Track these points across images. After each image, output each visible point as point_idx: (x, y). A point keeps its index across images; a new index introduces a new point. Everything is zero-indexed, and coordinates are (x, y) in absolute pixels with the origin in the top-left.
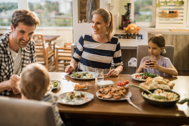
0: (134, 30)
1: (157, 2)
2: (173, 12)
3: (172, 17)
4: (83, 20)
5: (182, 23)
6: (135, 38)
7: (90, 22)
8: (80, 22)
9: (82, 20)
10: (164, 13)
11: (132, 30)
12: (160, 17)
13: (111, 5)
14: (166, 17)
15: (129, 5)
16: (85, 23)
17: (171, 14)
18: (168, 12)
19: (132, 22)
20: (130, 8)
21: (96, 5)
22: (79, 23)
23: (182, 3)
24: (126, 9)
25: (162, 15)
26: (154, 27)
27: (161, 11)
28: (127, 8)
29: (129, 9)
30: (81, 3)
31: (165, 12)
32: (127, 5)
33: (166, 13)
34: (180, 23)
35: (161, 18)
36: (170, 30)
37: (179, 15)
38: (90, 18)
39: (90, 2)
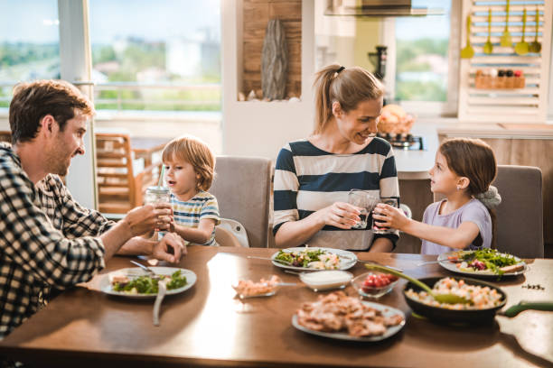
0: (396, 125)
1: (464, 45)
2: (509, 74)
3: (507, 87)
4: (252, 93)
5: (537, 106)
6: (402, 147)
7: (272, 100)
8: (242, 97)
9: (249, 92)
10: (483, 75)
11: (392, 123)
12: (472, 86)
13: (329, 51)
14: (490, 87)
15: (381, 50)
16: (257, 101)
17: (505, 78)
18: (494, 72)
19: (389, 100)
20: (385, 60)
21: (289, 51)
22: (239, 100)
23: (536, 47)
24: (372, 62)
25: (476, 80)
26: (455, 116)
27: (473, 70)
28: (375, 59)
29: (383, 63)
30: (245, 43)
31: (486, 72)
32: (375, 51)
33: (489, 76)
34: (531, 106)
35: (473, 91)
36: (500, 125)
37: (528, 81)
38: (272, 87)
39: (273, 42)
